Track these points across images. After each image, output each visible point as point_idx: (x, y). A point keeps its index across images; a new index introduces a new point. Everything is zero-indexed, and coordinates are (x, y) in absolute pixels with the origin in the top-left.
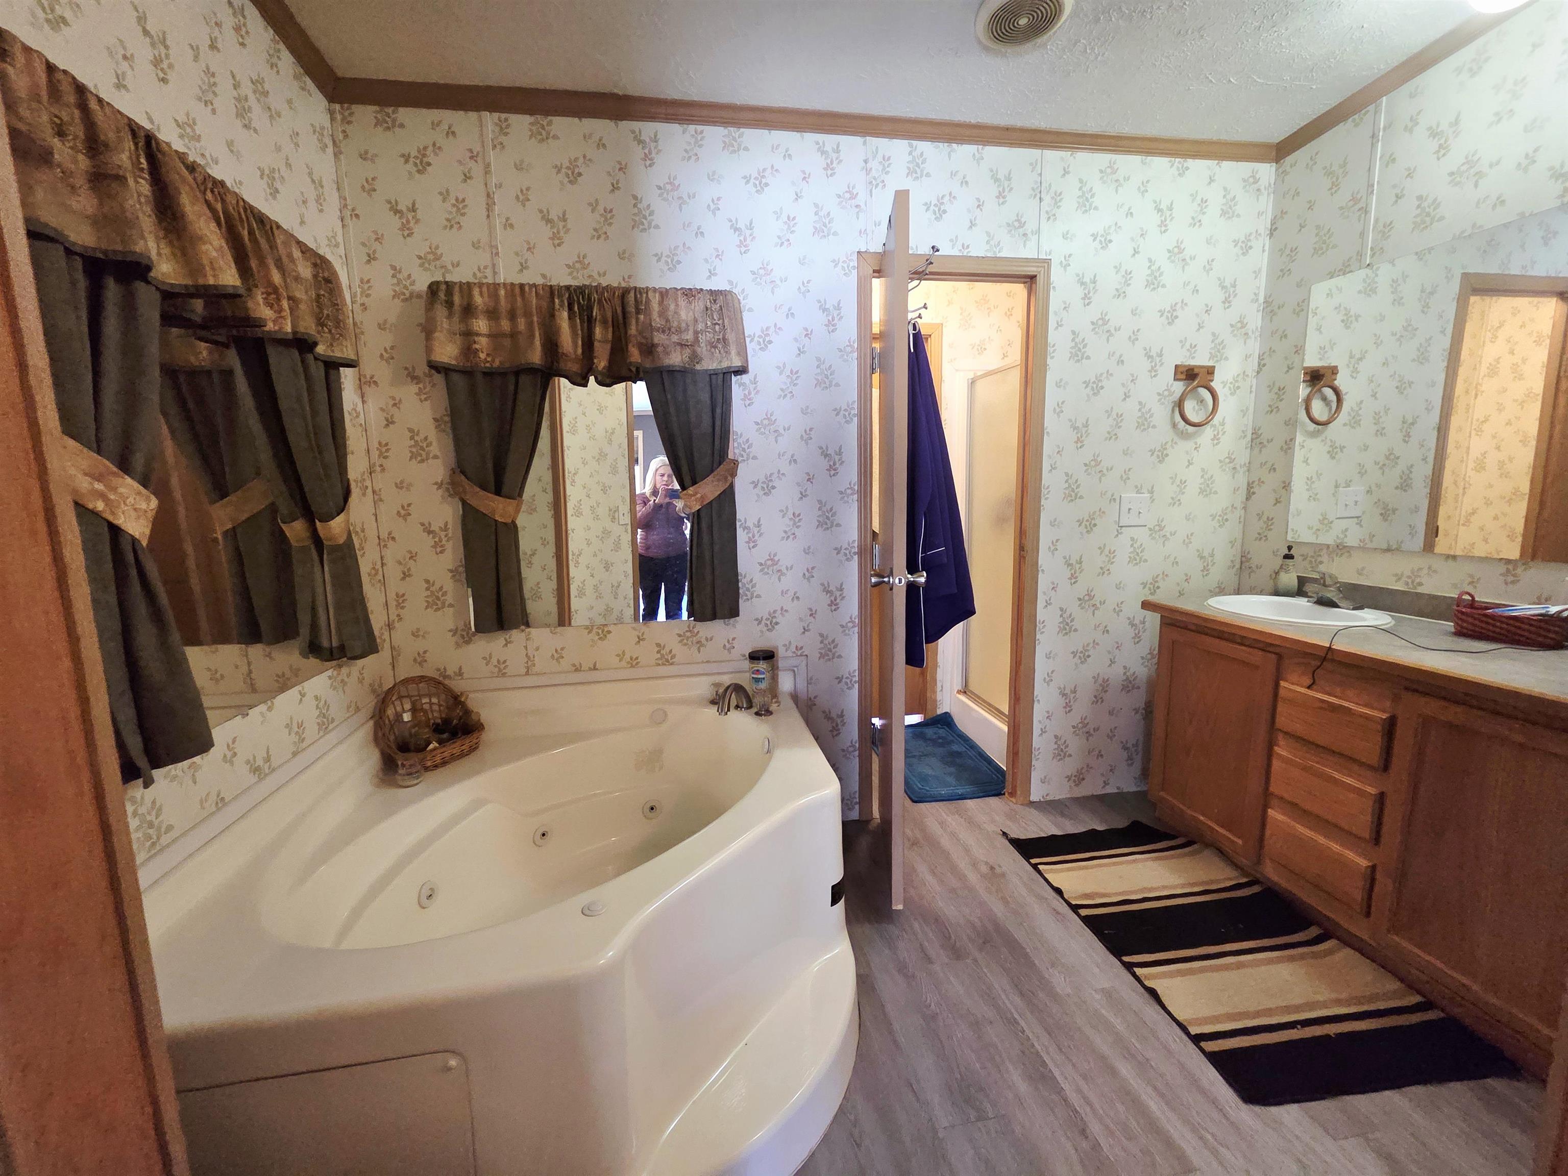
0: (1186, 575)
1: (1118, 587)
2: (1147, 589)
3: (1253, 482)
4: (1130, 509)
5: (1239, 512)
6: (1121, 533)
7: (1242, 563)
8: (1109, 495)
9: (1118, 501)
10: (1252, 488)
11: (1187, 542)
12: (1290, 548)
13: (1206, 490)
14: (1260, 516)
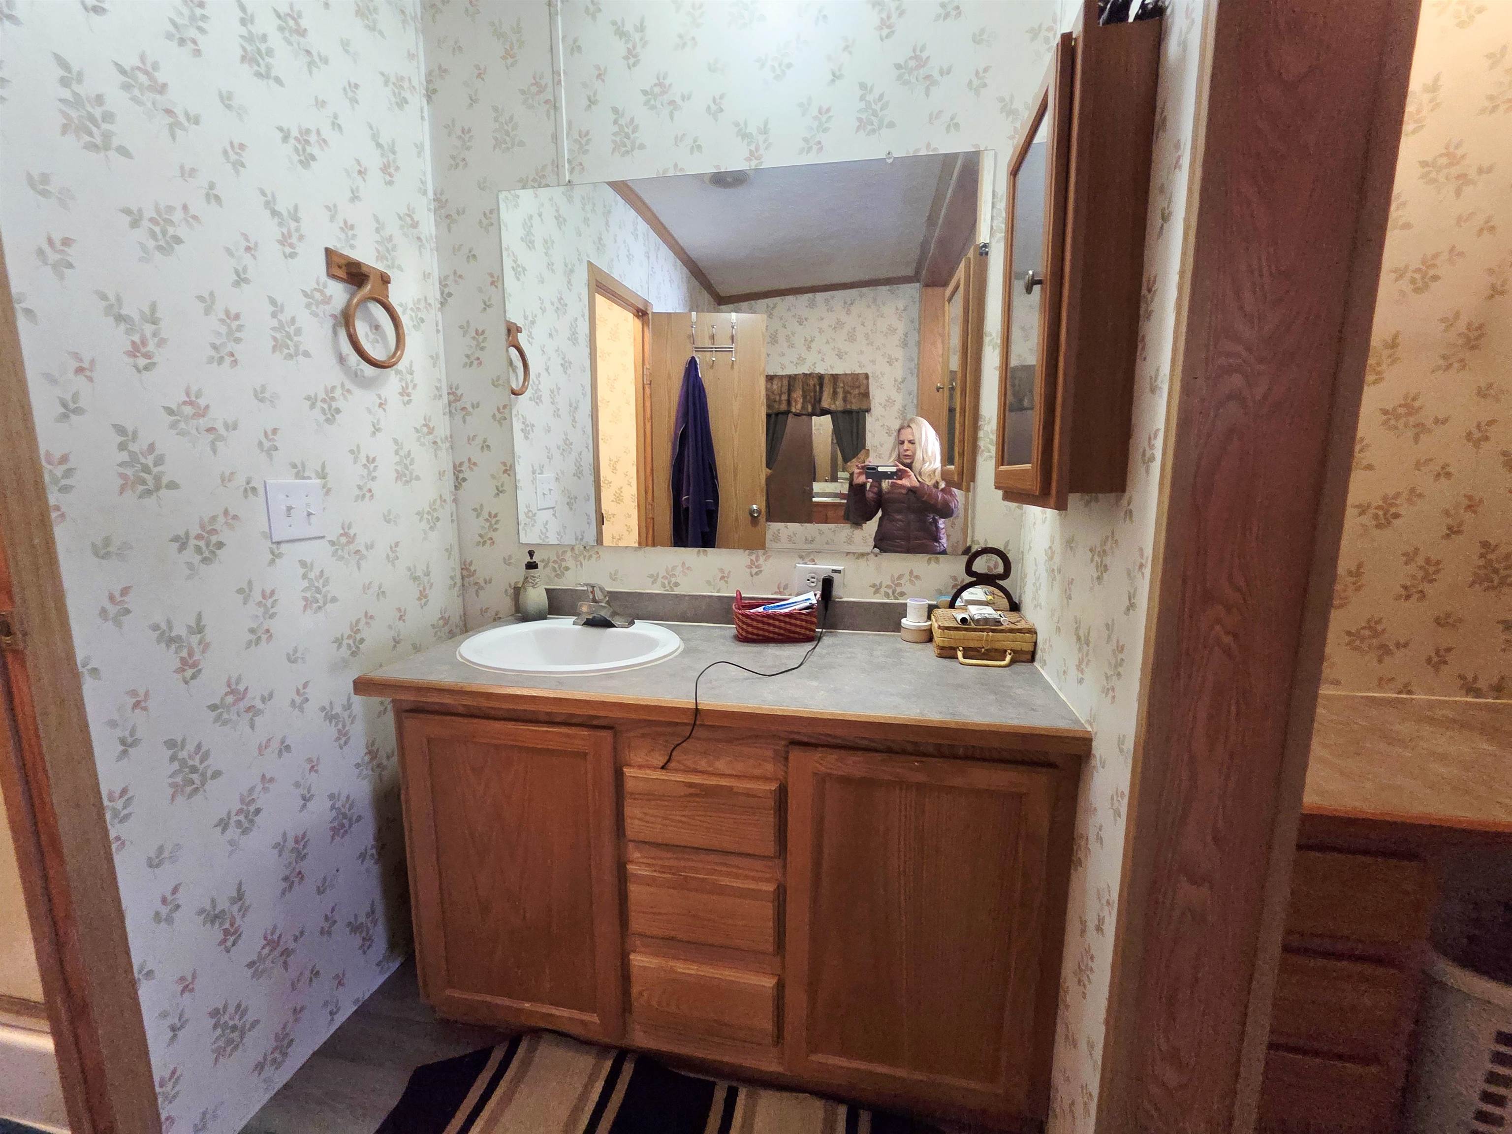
0: (399, 610)
1: (292, 659)
2: (344, 647)
3: (461, 464)
4: (289, 509)
5: (450, 507)
6: (280, 556)
7: (463, 578)
8: (240, 480)
9: (261, 491)
10: (460, 471)
11: (392, 558)
12: (531, 554)
13: (405, 476)
14: (478, 511)
